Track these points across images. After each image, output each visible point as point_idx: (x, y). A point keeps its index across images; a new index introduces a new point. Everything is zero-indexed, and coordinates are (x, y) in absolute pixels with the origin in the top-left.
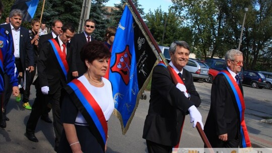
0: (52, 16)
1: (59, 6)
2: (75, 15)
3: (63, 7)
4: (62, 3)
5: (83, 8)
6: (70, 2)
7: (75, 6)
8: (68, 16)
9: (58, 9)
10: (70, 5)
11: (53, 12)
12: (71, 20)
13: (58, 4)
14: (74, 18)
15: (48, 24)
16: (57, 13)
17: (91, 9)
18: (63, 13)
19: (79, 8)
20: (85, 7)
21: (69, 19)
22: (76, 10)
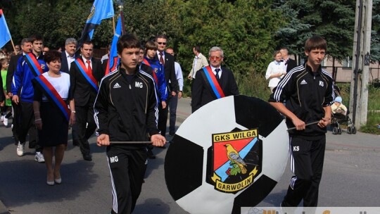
0: (300, 32)
1: (311, 13)
2: (343, 26)
3: (318, 12)
4: (317, 6)
5: (357, 10)
6: (331, 3)
7: (341, 8)
8: (330, 28)
9: (309, 18)
10: (330, 8)
11: (301, 26)
12: (337, 35)
13: (308, 9)
14: (342, 31)
15: (294, 48)
16: (308, 26)
17: (373, 9)
18: (321, 24)
19: (349, 10)
20: (361, 7)
21: (332, 33)
22: (344, 15)
